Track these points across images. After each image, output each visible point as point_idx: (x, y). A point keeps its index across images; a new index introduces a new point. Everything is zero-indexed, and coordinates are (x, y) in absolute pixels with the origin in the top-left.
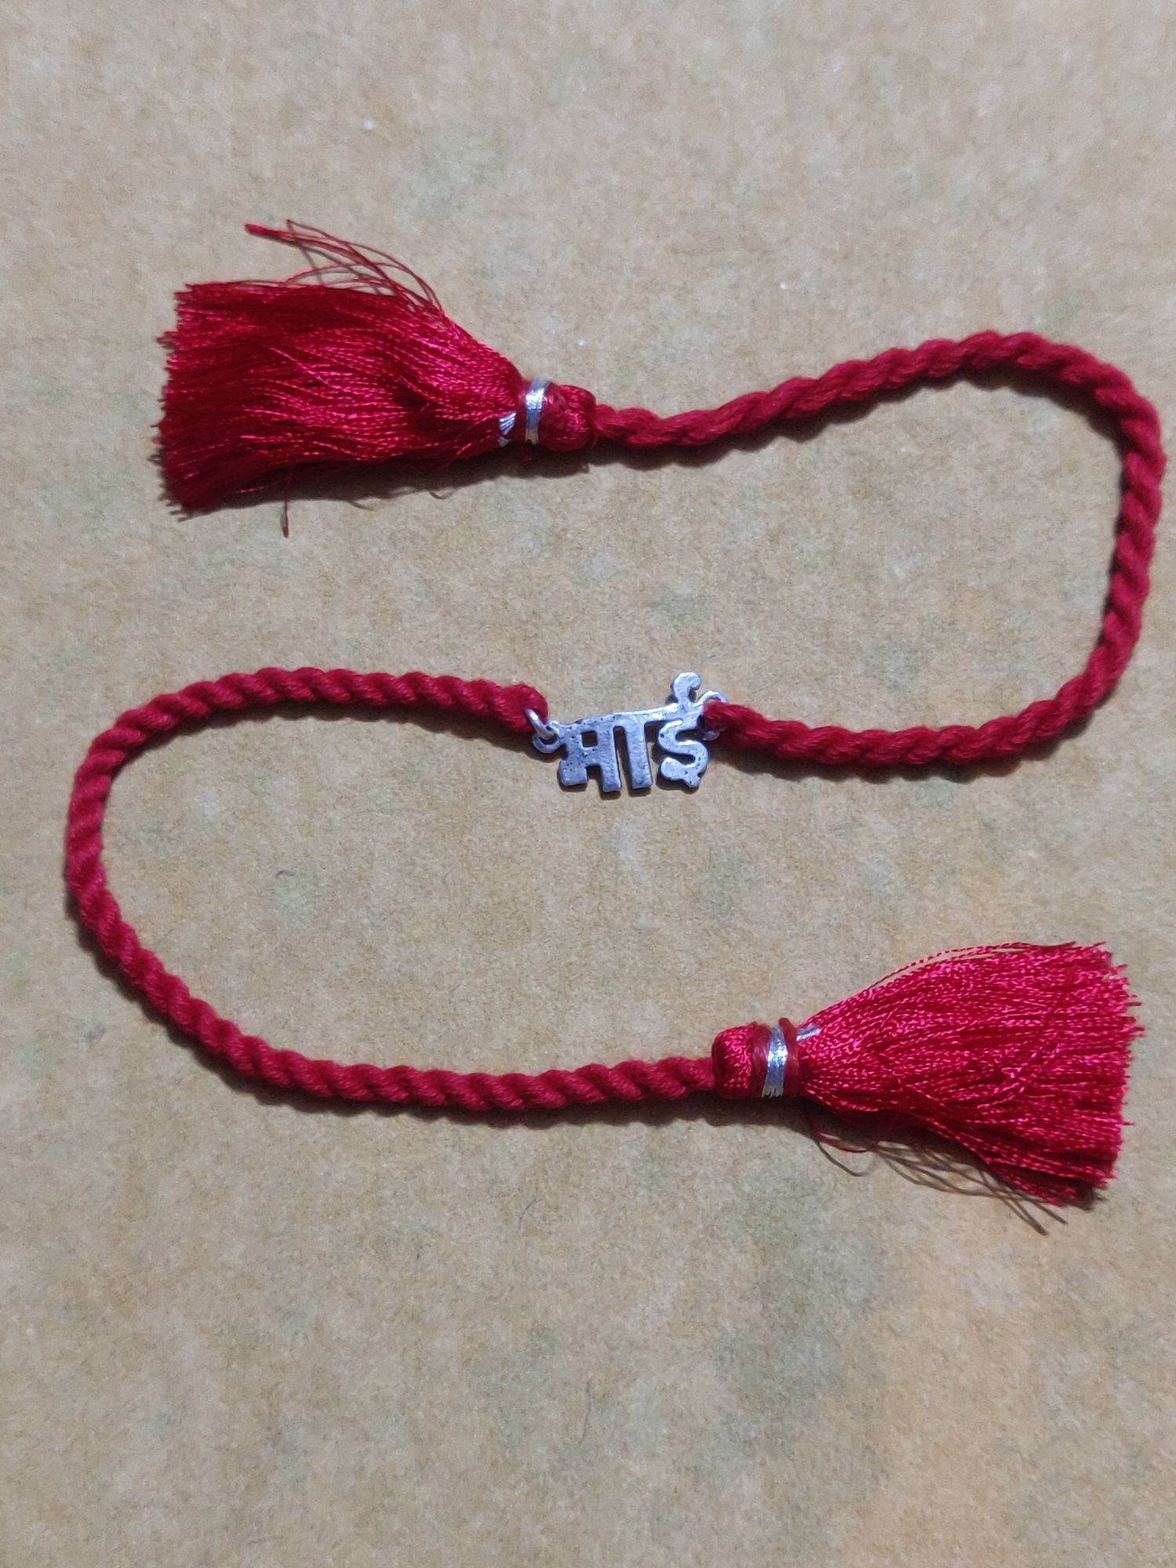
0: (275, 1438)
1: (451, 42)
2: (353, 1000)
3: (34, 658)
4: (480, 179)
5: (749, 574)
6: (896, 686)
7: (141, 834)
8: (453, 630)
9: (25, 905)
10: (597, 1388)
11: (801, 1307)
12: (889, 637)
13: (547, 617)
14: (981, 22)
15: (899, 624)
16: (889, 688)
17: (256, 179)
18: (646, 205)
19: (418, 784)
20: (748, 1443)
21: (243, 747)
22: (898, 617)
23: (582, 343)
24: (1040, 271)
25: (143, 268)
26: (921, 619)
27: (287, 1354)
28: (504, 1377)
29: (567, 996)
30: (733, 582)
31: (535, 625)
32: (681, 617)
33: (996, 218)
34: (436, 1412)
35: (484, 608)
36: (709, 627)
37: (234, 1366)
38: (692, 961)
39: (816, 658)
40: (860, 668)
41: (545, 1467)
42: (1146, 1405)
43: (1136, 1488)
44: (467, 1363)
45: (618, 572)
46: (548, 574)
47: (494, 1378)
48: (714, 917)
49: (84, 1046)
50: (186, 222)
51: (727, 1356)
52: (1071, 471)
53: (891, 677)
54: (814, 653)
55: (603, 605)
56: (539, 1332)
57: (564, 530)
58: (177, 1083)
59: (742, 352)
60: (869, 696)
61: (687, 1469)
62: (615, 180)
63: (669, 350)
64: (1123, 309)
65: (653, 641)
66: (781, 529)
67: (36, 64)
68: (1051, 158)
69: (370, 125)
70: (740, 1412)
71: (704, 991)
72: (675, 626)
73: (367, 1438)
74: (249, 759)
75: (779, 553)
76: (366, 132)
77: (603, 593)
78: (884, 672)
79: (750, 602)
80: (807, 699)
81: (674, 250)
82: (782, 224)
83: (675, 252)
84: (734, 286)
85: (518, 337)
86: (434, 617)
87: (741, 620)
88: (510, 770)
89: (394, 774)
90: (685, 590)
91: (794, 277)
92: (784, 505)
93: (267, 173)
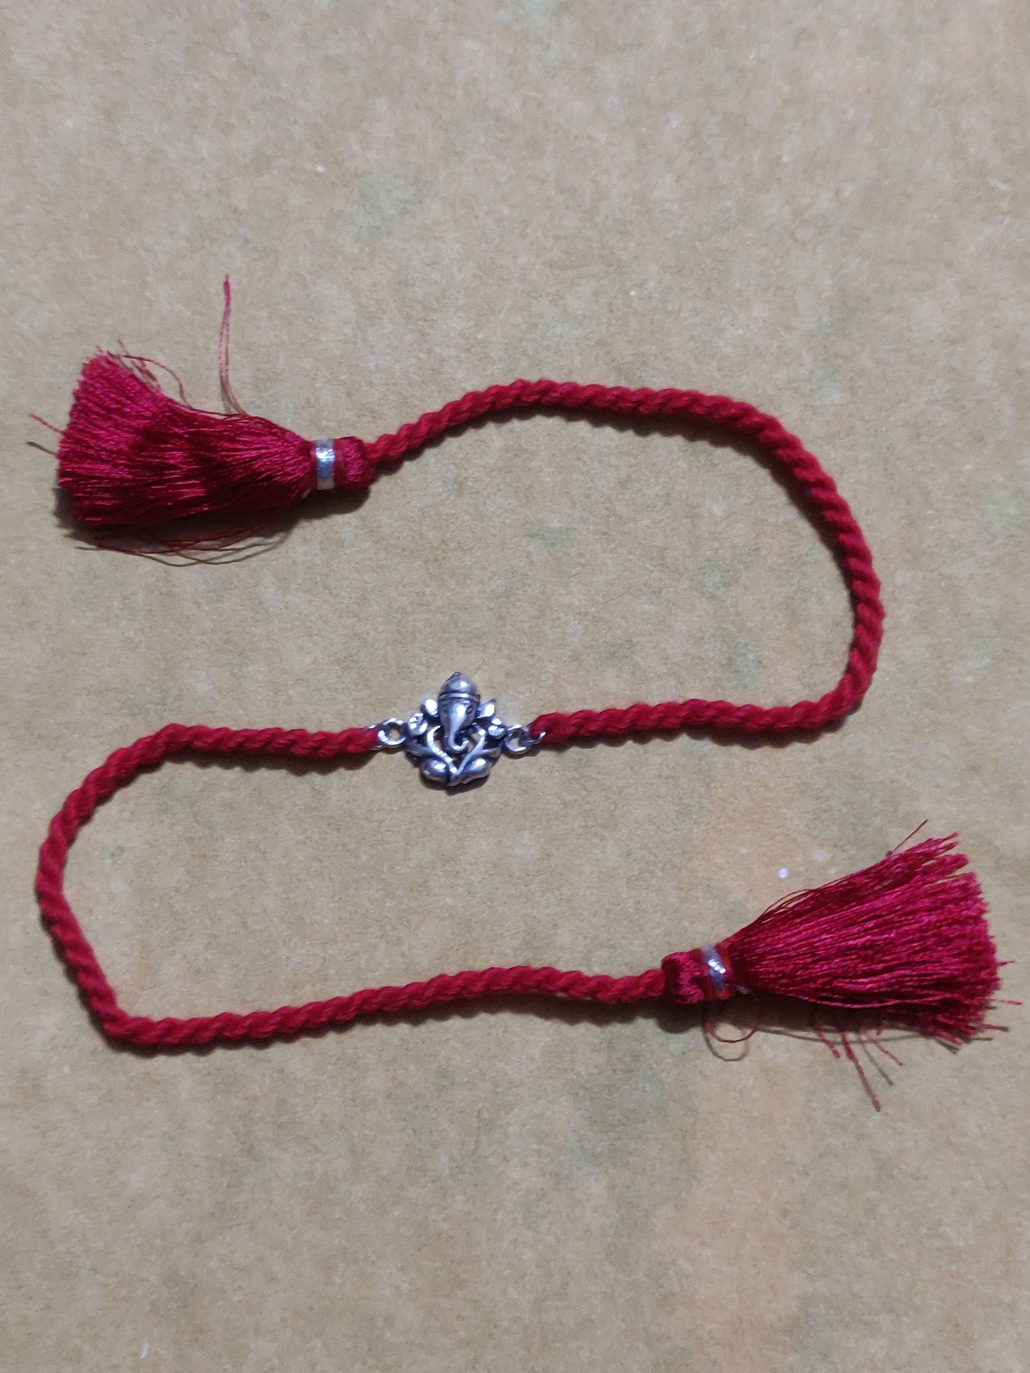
0: (249, 1150)
1: (382, 105)
2: (306, 830)
3: (70, 574)
4: (404, 212)
5: (604, 512)
6: (713, 597)
7: (150, 706)
8: (382, 555)
9: (64, 758)
10: (486, 1115)
11: (636, 1057)
12: (709, 560)
13: (453, 545)
14: (786, 88)
15: (717, 550)
16: (708, 598)
17: (236, 211)
18: (529, 230)
19: (356, 670)
20: (595, 1156)
21: (226, 642)
22: (716, 545)
23: (480, 337)
24: (827, 281)
25: (150, 279)
26: (733, 546)
27: (258, 1089)
28: (416, 1107)
29: (465, 828)
30: (592, 518)
31: (443, 551)
32: (553, 544)
33: (795, 241)
34: (367, 1132)
35: (405, 538)
36: (574, 552)
37: (219, 1097)
38: (559, 802)
39: (655, 575)
40: (686, 583)
41: (447, 1172)
42: (890, 1131)
43: (881, 1191)
44: (389, 1096)
45: (506, 511)
46: (453, 512)
47: (410, 1107)
48: (575, 770)
49: (108, 862)
50: (183, 243)
51: (582, 1092)
52: (848, 435)
53: (710, 590)
54: (652, 572)
55: (495, 536)
56: (443, 1074)
57: (466, 478)
58: (177, 890)
59: (600, 344)
60: (694, 605)
61: (551, 1174)
62: (506, 211)
63: (546, 343)
64: (889, 311)
65: (531, 562)
66: (629, 478)
67: (69, 123)
68: (837, 193)
69: (320, 169)
70: (591, 1134)
71: (567, 824)
72: (549, 552)
73: (316, 1150)
74: (231, 651)
75: (627, 497)
76: (318, 174)
77: (494, 527)
78: (705, 586)
79: (605, 533)
80: (647, 607)
81: (551, 265)
82: (632, 245)
83: (551, 266)
84: (596, 293)
85: (432, 332)
86: (368, 544)
87: (598, 546)
88: (424, 659)
89: (338, 662)
90: (555, 524)
91: (641, 285)
92: (632, 460)
93: (243, 206)
